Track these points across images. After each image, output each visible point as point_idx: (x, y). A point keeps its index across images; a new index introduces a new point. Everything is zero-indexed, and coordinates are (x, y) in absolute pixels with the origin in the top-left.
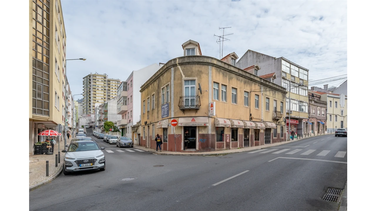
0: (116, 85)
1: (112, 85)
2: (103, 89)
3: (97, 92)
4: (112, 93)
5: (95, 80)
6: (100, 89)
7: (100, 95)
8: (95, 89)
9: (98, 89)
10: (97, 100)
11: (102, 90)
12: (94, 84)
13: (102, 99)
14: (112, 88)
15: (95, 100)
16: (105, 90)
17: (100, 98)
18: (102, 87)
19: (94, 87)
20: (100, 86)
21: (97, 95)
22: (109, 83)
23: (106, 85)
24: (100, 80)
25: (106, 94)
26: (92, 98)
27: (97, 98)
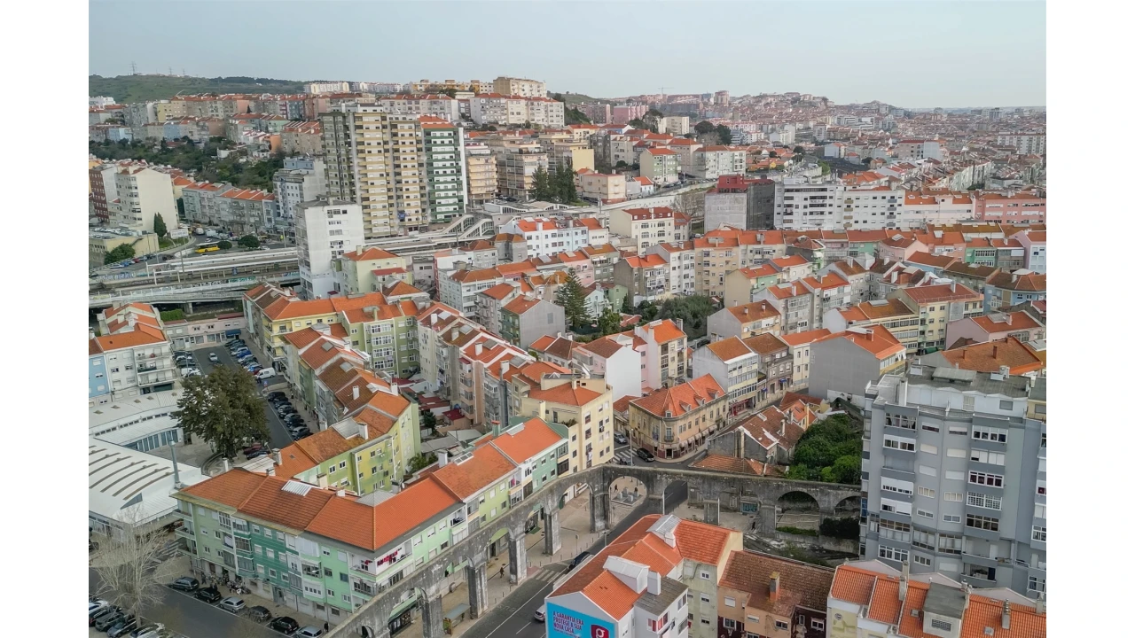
0: (411, 135)
1: (403, 135)
2: (382, 149)
3: (369, 159)
4: (405, 156)
5: (361, 127)
6: (375, 151)
7: (376, 167)
8: (362, 151)
9: (370, 152)
10: (369, 182)
11: (380, 152)
12: (360, 139)
13: (382, 175)
14: (404, 143)
15: (367, 182)
16: (387, 151)
17: (377, 175)
18: (379, 144)
19: (360, 147)
20: (374, 143)
21: (369, 168)
22: (394, 131)
23: (387, 137)
24: (372, 127)
25: (390, 161)
26: (357, 177)
27: (370, 176)
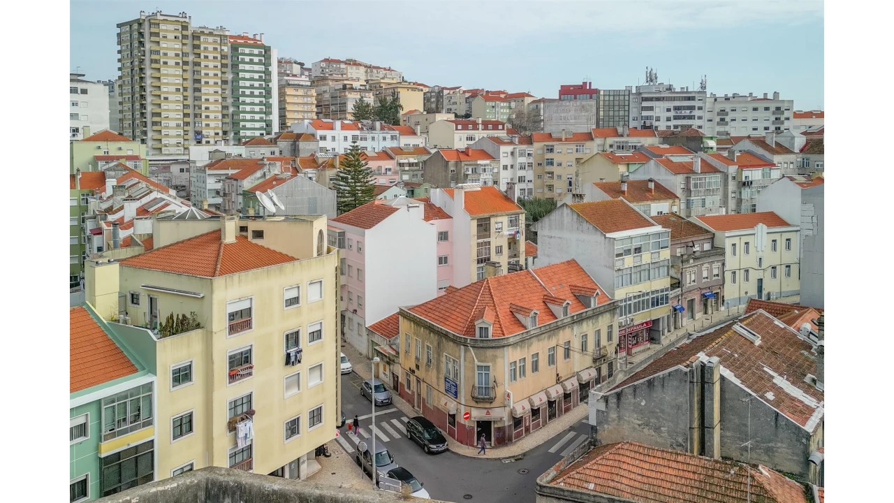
0: (215, 49)
1: (205, 48)
2: (181, 62)
3: (164, 70)
4: (207, 72)
5: (157, 34)
6: (171, 62)
7: (171, 80)
8: (157, 61)
9: (165, 63)
10: (162, 96)
11: (177, 64)
12: (155, 47)
13: (178, 90)
14: (206, 57)
15: (159, 96)
16: (185, 63)
17: (173, 89)
18: (177, 55)
19: (154, 57)
20: (171, 54)
21: (164, 80)
22: (196, 42)
23: (188, 49)
24: (171, 36)
25: (189, 75)
26: (148, 89)
27: (164, 89)
